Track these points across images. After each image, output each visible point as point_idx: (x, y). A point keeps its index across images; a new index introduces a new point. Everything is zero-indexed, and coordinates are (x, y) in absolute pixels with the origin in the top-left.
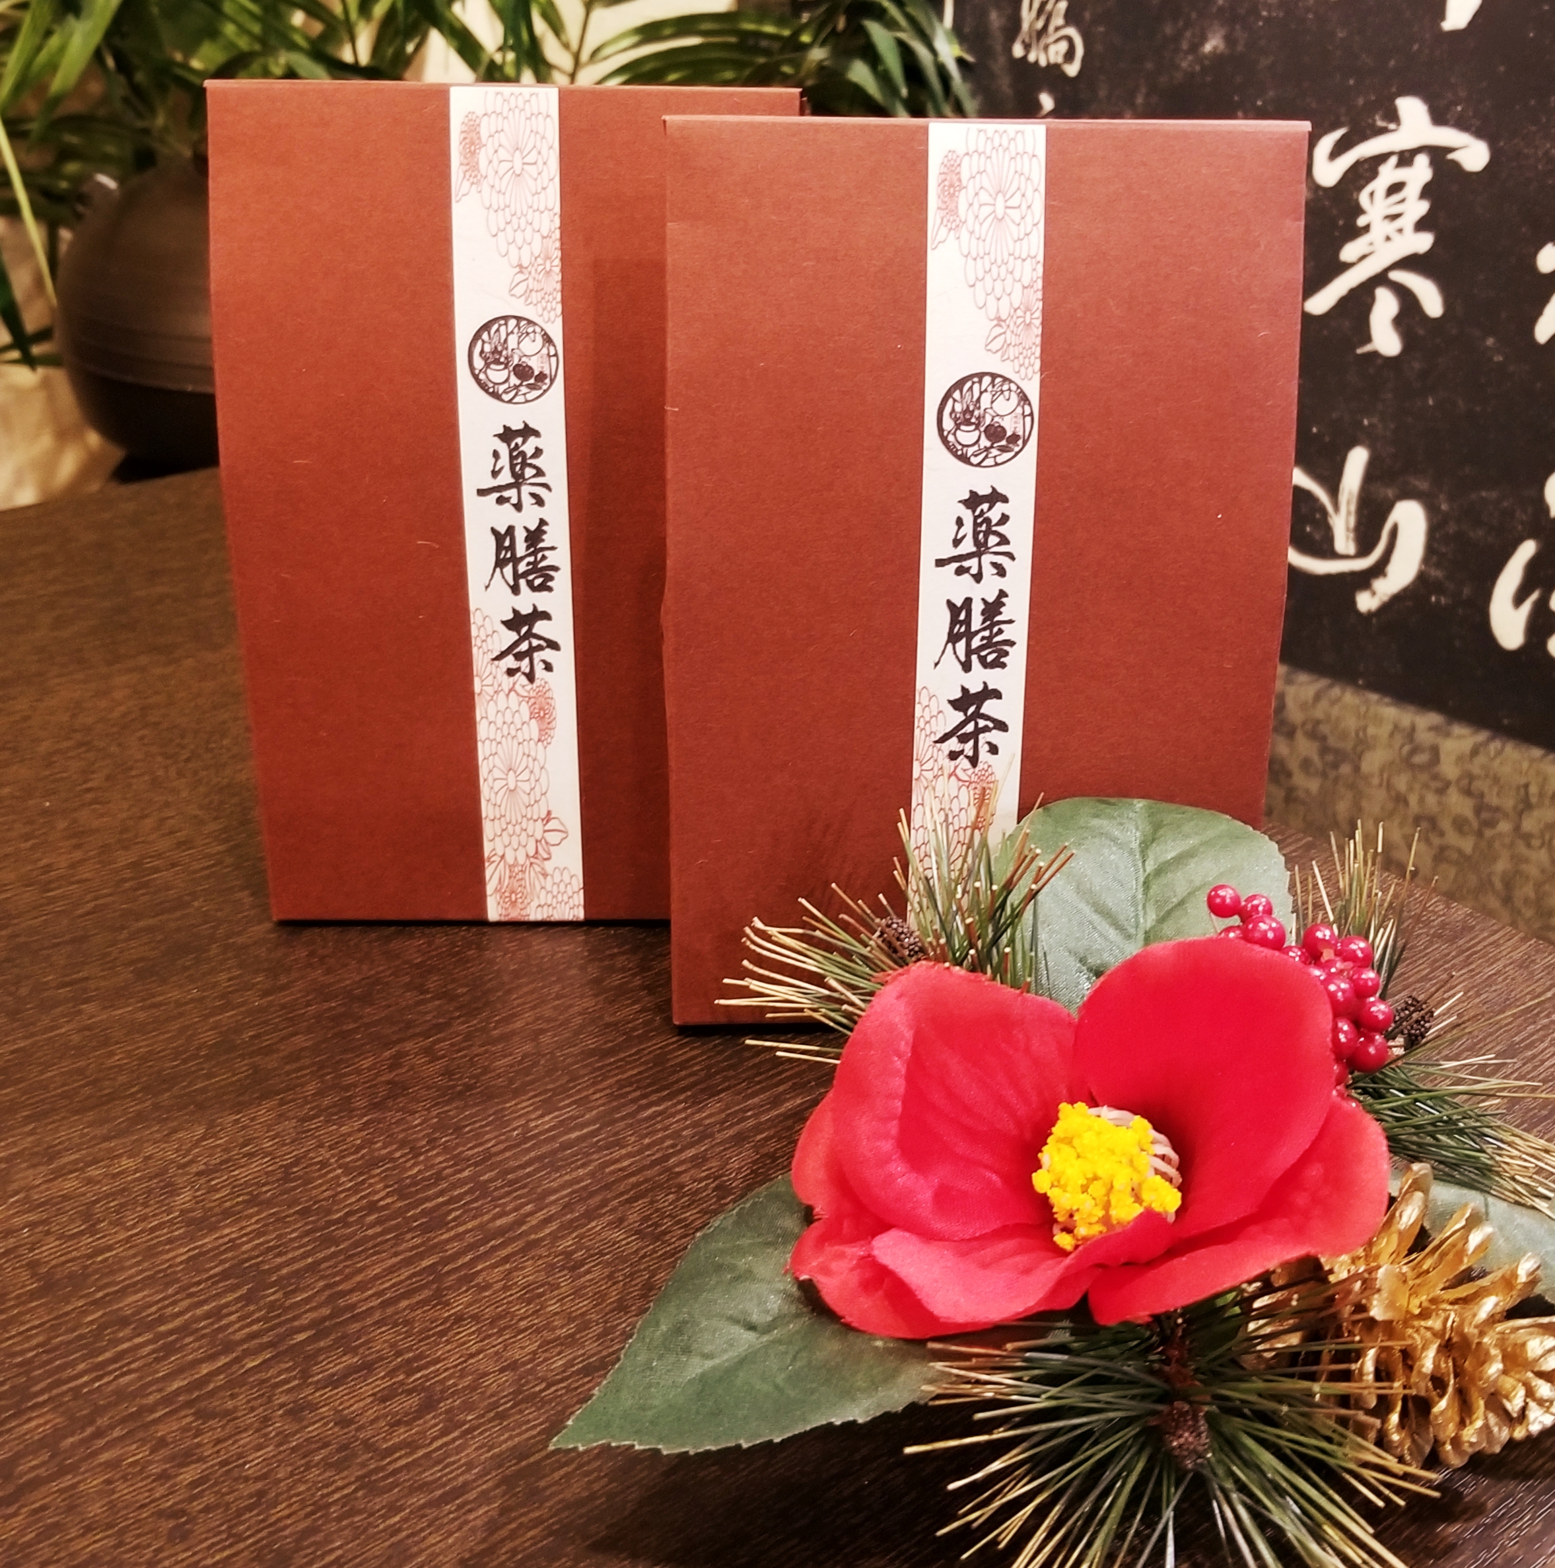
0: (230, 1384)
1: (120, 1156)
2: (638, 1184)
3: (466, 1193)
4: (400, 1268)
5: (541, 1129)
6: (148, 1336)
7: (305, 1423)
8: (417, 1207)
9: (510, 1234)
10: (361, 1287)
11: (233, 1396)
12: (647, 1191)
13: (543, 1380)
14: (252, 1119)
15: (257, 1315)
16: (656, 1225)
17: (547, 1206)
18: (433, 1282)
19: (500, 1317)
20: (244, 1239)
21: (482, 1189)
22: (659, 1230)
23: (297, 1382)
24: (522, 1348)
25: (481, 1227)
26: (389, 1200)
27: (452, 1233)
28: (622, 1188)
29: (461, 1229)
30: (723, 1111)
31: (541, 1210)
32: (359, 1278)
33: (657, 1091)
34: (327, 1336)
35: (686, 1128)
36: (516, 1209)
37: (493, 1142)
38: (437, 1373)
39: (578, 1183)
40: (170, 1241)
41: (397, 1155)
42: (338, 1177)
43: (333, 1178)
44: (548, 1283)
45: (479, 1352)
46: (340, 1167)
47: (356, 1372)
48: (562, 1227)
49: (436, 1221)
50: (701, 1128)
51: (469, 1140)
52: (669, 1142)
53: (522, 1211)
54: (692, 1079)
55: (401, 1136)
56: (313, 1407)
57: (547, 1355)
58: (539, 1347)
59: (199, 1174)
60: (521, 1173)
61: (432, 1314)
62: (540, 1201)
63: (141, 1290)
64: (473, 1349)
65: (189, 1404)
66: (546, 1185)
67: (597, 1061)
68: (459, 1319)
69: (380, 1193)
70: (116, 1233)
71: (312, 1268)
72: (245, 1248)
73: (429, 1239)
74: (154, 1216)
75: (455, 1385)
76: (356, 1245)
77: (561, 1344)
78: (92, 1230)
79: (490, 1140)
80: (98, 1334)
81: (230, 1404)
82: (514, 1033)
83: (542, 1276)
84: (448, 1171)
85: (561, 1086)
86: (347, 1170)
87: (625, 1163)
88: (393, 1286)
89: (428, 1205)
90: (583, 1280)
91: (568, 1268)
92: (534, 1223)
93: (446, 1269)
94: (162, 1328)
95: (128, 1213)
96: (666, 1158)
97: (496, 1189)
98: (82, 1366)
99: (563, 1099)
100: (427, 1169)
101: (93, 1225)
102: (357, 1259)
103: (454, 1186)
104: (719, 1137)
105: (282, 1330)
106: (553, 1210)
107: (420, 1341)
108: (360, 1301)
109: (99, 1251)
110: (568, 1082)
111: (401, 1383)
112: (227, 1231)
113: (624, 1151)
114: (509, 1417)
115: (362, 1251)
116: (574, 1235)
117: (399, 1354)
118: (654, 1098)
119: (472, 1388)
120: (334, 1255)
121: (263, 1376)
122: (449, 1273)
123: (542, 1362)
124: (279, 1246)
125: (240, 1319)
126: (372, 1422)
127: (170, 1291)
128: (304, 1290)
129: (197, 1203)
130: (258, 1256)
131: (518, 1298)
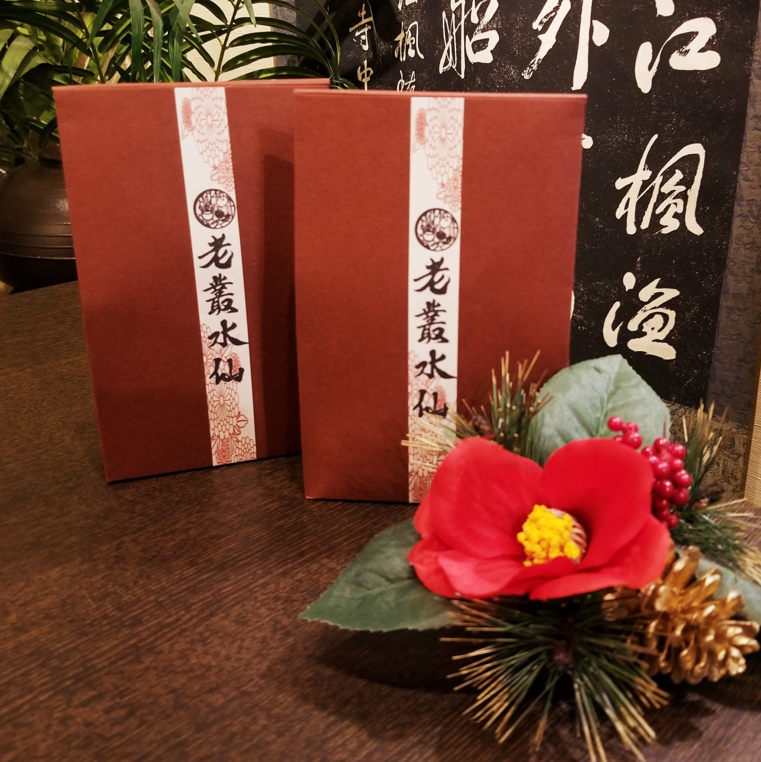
14: (48, 577)
15: (46, 674)
16: (245, 617)
17: (192, 611)
18: (134, 651)
20: (42, 636)
23: (65, 706)
25: (159, 623)
28: (228, 600)
30: (276, 561)
31: (188, 613)
33: (245, 553)
34: (81, 681)
35: (259, 570)
36: (176, 614)
37: (166, 582)
39: (207, 599)
40: (5, 639)
41: (119, 590)
43: (86, 604)
44: (192, 649)
47: (95, 699)
48: (198, 621)
50: (266, 569)
51: (154, 581)
54: (261, 547)
55: (121, 582)
58: (187, 681)
65: (10, 720)
69: (109, 608)
71: (76, 648)
72: (42, 640)
73: (133, 631)
75: (144, 702)
76: (98, 635)
77: (198, 679)
79: (164, 581)
81: (30, 719)
82: (176, 530)
85: (200, 553)
86: (94, 599)
88: (115, 655)
89: (133, 614)
90: (208, 646)
91: (201, 641)
92: (185, 619)
93: (141, 645)
97: (167, 604)
99: (199, 560)
100: (133, 596)
102: (96, 643)
105: (58, 680)
108: (98, 663)
110: (203, 551)
111: (118, 703)
112: (33, 632)
115: (100, 638)
118: (243, 556)
121: (48, 704)
122: (142, 647)
123: (188, 688)
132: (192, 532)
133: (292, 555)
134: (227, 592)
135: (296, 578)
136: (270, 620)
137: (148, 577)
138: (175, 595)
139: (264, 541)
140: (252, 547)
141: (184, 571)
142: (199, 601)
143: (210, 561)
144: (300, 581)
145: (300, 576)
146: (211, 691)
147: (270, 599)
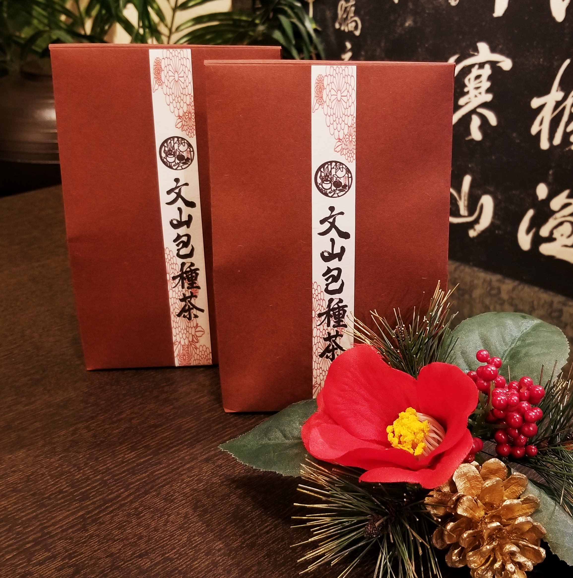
2: (166, 479)
3: (98, 485)
4: (69, 517)
5: (129, 458)
8: (78, 491)
9: (115, 501)
10: (54, 524)
12: (171, 482)
13: (123, 560)
14: (16, 457)
15: (11, 537)
16: (172, 496)
17: (130, 489)
18: (82, 521)
19: (108, 535)
20: (9, 506)
21: (104, 483)
22: (173, 498)
23: (25, 564)
24: (115, 548)
25: (103, 499)
26: (67, 489)
28: (159, 481)
29: (95, 500)
30: (201, 448)
31: (128, 490)
32: (53, 521)
33: (177, 441)
34: (39, 545)
35: (187, 455)
36: (117, 491)
37: (110, 464)
38: (81, 558)
39: (143, 479)
41: (72, 470)
42: (48, 479)
43: (46, 481)
44: (128, 521)
45: (98, 550)
46: (49, 476)
47: (49, 559)
48: (134, 498)
49: (85, 496)
50: (193, 456)
51: (100, 464)
52: (180, 462)
53: (119, 492)
54: (190, 436)
55: (74, 462)
57: (124, 550)
58: (122, 547)
60: (120, 476)
61: (81, 534)
62: (127, 488)
64: (96, 549)
66: (130, 481)
67: (154, 430)
68: (91, 536)
69: (64, 485)
71: (35, 517)
72: (9, 510)
73: (82, 504)
75: (88, 563)
76: (54, 507)
77: (131, 546)
79: (108, 463)
82: (122, 419)
83: (126, 518)
85: (139, 440)
86: (52, 477)
87: (162, 471)
88: (66, 524)
89: (83, 490)
90: (142, 519)
91: (136, 515)
92: (124, 496)
93: (88, 516)
96: (178, 468)
97: (110, 483)
99: (139, 446)
100: (84, 475)
102: (53, 513)
103: (93, 482)
104: (200, 459)
105: (21, 543)
106: (132, 491)
107: (76, 546)
108: (53, 530)
110: (142, 438)
111: (67, 563)
112: (4, 502)
113: (161, 466)
115: (56, 510)
117: (67, 551)
118: (175, 444)
119: (95, 564)
120: (45, 511)
121: (13, 562)
122: (89, 518)
123: (123, 553)
124: (23, 509)
125: (5, 539)
128: (31, 526)
130: (14, 513)
131: (115, 527)
132: (135, 422)
134: (159, 474)
135: (216, 464)
136: (193, 499)
137: (97, 459)
138: (117, 475)
139: (194, 431)
140: (183, 436)
141: (126, 455)
142: (136, 481)
143: (147, 447)
144: (220, 466)
145: (220, 462)
146: (140, 556)
147: (194, 481)
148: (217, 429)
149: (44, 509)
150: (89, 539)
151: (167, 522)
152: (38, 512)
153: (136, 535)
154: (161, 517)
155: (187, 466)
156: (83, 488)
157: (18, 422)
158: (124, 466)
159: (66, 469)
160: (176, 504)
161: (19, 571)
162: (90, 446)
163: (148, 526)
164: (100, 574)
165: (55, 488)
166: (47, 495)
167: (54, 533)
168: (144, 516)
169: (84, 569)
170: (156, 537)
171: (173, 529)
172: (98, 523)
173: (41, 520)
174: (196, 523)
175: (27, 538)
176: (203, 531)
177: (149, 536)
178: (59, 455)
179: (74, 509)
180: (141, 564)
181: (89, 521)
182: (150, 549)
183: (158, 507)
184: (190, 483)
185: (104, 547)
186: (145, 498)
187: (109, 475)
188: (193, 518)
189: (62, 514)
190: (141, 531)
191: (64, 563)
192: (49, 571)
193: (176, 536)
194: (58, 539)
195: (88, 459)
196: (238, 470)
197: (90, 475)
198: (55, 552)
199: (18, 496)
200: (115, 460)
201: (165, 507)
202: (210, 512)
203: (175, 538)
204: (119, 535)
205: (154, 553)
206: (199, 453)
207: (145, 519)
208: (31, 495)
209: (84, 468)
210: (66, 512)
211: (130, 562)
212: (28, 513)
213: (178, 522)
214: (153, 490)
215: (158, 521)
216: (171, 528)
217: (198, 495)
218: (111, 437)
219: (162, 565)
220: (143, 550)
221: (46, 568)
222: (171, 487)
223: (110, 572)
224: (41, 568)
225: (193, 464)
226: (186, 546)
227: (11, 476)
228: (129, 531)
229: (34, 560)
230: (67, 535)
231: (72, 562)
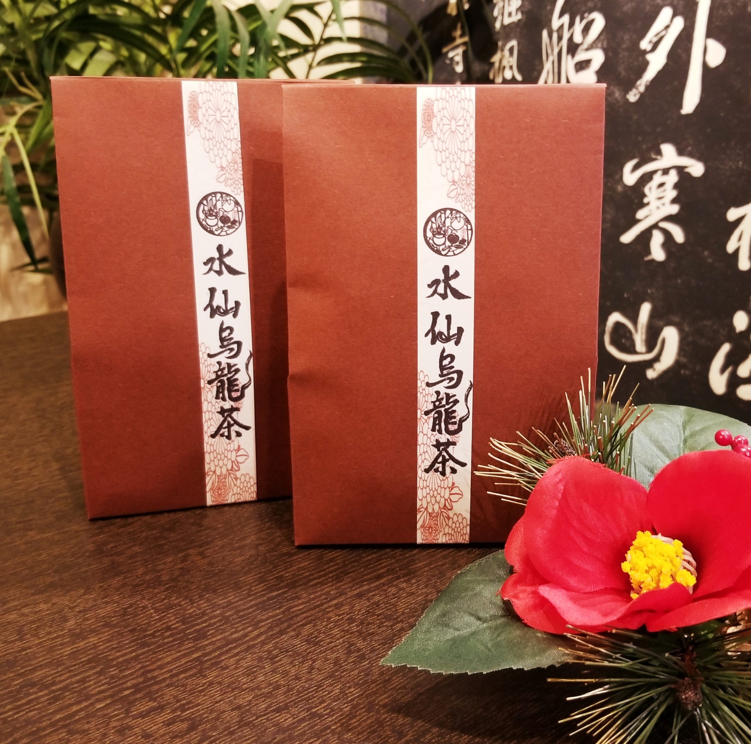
0: (87, 716)
1: (40, 602)
2: (307, 617)
3: (218, 621)
4: (181, 659)
5: (257, 591)
6: (46, 692)
7: (126, 736)
8: (191, 628)
9: (240, 642)
10: (160, 667)
11: (88, 723)
12: (312, 620)
13: (255, 714)
14: (109, 586)
15: (103, 682)
16: (316, 637)
17: (260, 628)
18: (198, 665)
19: (234, 683)
20: (101, 644)
21: (227, 620)
22: (318, 639)
23: (123, 715)
24: (244, 699)
25: (224, 638)
26: (177, 625)
27: (210, 641)
28: (298, 619)
29: (214, 639)
31: (257, 629)
32: (159, 663)
34: (141, 692)
35: (333, 590)
36: (243, 629)
37: (233, 597)
38: (198, 711)
39: (276, 616)
40: (61, 645)
41: (183, 603)
42: (152, 613)
43: (148, 615)
44: (259, 666)
45: (220, 701)
46: (153, 609)
47: (155, 711)
48: (266, 639)
49: (202, 635)
50: (340, 590)
51: (220, 596)
52: (324, 597)
53: (246, 631)
54: (336, 567)
55: (186, 593)
56: (131, 728)
58: (253, 698)
59: (80, 612)
60: (246, 612)
61: (197, 681)
63: (45, 668)
64: (218, 699)
65: (64, 726)
66: (259, 617)
67: (288, 558)
68: (211, 684)
69: (172, 621)
70: (34, 640)
71: (136, 658)
72: (101, 648)
73: (197, 644)
74: (54, 632)
75: (207, 717)
76: (159, 646)
77: (265, 696)
78: (21, 639)
79: (231, 596)
80: (19, 691)
81: (86, 727)
82: (245, 545)
83: (256, 663)
84: (208, 611)
85: (270, 570)
86: (156, 610)
87: (301, 607)
88: (177, 667)
89: (198, 627)
90: (277, 664)
91: (269, 659)
92: (253, 636)
93: (205, 659)
94: (54, 688)
95: (41, 631)
96: (322, 605)
97: (233, 620)
98: (9, 707)
99: (269, 577)
100: (198, 610)
101: (23, 636)
102: (158, 654)
103: (211, 618)
104: (349, 595)
105: (117, 689)
106: (262, 630)
107: (190, 695)
108: (159, 675)
109: (24, 649)
110: (272, 568)
111: (179, 716)
112: (92, 640)
114: (236, 733)
115: (162, 650)
116: (274, 641)
117: (178, 701)
118: (316, 576)
119: (217, 719)
120: (147, 652)
121: (106, 712)
122: (207, 661)
123: (255, 706)
124: (117, 647)
125: (95, 683)
126: (162, 736)
127: (59, 669)
128: (130, 669)
129: (78, 626)
130: (107, 652)
131: (242, 674)
132: (262, 549)
133: (369, 577)
134: (298, 610)
135: (371, 601)
136: (344, 642)
137: (215, 591)
138: (243, 610)
139: (339, 561)
140: (325, 567)
141: (252, 586)
142: (268, 619)
143: (280, 578)
144: (377, 604)
145: (377, 598)
146: (278, 710)
147: (344, 621)
148: (368, 560)
149: (147, 649)
150: (208, 686)
151: (312, 669)
152: (140, 652)
153: (270, 684)
154: (303, 662)
155: (335, 602)
156: (197, 624)
157: (112, 546)
158: (251, 601)
159: (175, 602)
160: (323, 647)
161: (115, 724)
162: (205, 575)
163: (286, 673)
164: (225, 731)
165: (161, 623)
166: (150, 632)
167: (161, 678)
168: (280, 660)
169: (203, 724)
170: (298, 687)
171: (320, 678)
172: (219, 668)
173: (143, 662)
174: (351, 672)
175: (124, 683)
176: (361, 682)
177: (289, 686)
178: (165, 585)
179: (187, 649)
180: (279, 720)
181: (207, 665)
182: (291, 702)
183: (298, 650)
184: (340, 623)
185: (229, 698)
186: (281, 640)
187: (232, 610)
188: (346, 665)
189: (171, 655)
190: (277, 679)
191: (175, 716)
192: (154, 725)
193: (325, 686)
194: (166, 686)
195: (203, 590)
196: (400, 609)
197: (207, 610)
198: (163, 701)
199: (112, 632)
200: (238, 593)
201: (308, 651)
202: (368, 659)
203: (324, 689)
204: (249, 682)
205: (297, 707)
206: (349, 587)
207: (282, 664)
208: (128, 631)
209: (198, 601)
210: (176, 653)
211: (264, 717)
212: (125, 653)
213: (326, 669)
214: (290, 629)
215: (299, 667)
216: (317, 676)
217: (350, 637)
218: (232, 565)
219: (308, 722)
220: (282, 702)
221: (150, 721)
222: (314, 626)
223: (238, 728)
224: (144, 722)
225: (341, 600)
226: (339, 699)
227: (102, 608)
228: (262, 678)
229: (135, 711)
230: (178, 681)
231: (186, 715)
